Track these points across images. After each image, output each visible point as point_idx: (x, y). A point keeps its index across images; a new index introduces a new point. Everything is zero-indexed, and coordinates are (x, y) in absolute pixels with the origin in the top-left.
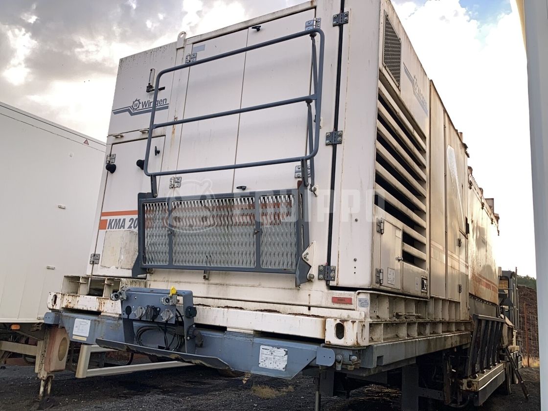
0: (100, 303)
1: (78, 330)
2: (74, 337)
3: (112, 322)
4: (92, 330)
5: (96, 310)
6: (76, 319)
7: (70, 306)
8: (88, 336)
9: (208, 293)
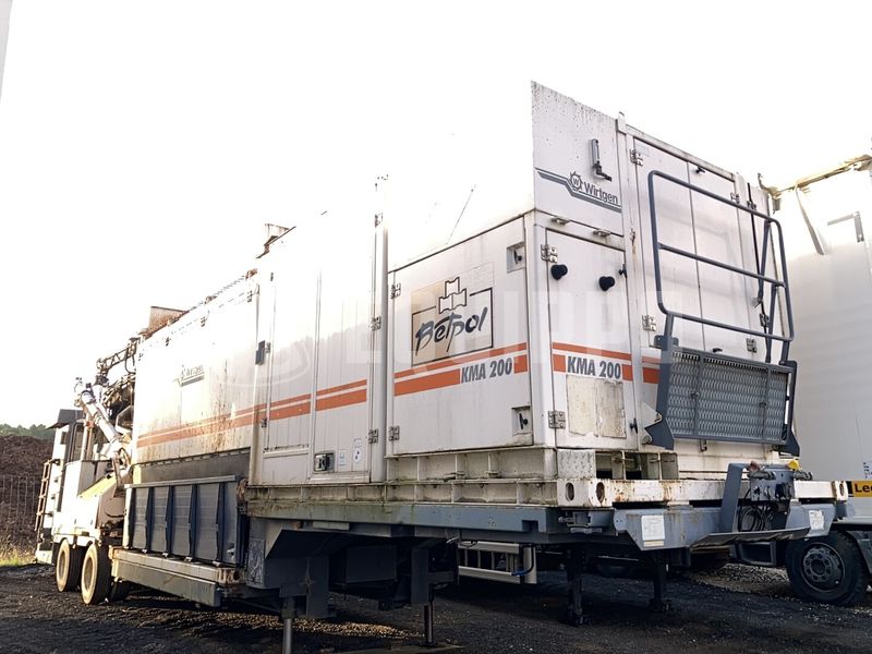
0: (665, 489)
1: (650, 531)
2: (646, 545)
3: (689, 512)
4: (668, 527)
5: (662, 499)
6: (643, 517)
7: (624, 498)
8: (664, 537)
9: (704, 467)
